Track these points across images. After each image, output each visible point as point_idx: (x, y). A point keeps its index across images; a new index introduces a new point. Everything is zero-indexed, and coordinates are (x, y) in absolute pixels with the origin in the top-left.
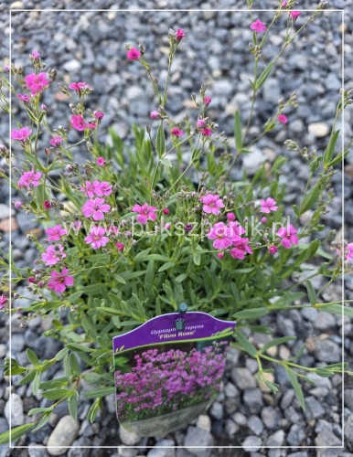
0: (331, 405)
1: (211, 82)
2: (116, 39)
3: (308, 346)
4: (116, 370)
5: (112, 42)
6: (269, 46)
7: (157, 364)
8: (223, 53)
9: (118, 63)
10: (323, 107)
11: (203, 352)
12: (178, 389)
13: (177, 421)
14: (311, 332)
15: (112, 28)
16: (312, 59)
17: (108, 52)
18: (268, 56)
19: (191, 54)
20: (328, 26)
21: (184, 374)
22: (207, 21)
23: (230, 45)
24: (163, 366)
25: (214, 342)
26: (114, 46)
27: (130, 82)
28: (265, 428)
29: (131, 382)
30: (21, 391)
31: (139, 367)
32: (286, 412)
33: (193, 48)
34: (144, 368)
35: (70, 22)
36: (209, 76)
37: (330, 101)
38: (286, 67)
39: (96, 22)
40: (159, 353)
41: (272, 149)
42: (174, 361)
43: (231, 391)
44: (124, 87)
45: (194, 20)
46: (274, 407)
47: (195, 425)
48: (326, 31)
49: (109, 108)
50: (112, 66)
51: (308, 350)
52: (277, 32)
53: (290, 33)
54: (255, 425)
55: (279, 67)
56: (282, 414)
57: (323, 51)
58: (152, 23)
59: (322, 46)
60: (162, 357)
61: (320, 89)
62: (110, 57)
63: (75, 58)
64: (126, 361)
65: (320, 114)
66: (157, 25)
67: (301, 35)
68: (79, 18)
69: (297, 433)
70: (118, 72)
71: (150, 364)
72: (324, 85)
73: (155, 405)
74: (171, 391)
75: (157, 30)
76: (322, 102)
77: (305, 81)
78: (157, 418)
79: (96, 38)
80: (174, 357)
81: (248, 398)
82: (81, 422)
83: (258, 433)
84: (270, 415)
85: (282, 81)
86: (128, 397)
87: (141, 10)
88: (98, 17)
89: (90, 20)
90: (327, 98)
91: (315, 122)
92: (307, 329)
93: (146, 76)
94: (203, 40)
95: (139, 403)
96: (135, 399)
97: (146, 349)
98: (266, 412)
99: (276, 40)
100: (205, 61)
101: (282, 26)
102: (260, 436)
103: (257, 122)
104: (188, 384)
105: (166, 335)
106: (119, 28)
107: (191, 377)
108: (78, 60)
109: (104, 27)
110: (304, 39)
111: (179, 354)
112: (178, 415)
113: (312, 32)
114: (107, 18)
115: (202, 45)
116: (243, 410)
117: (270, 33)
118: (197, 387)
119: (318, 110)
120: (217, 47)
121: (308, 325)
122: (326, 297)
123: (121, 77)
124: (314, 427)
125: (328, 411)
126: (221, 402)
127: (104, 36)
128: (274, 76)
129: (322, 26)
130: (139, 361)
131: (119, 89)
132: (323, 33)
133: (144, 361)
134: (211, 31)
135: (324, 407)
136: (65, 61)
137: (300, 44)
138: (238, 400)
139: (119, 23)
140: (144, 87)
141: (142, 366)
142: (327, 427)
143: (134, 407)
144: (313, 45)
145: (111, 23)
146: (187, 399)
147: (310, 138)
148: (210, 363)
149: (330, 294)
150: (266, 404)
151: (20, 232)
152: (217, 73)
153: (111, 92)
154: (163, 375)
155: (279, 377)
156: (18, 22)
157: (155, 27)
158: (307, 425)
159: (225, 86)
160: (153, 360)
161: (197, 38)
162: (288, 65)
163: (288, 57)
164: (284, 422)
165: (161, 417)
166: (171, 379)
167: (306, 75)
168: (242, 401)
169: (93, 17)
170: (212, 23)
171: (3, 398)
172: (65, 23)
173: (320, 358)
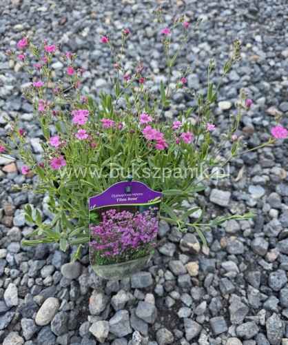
0: (239, 284)
1: (152, 75)
2: (88, 49)
3: (222, 244)
4: (90, 223)
5: (85, 51)
6: (191, 54)
7: (115, 221)
8: (161, 58)
9: (89, 64)
10: (227, 91)
11: (143, 215)
12: (129, 243)
13: (128, 270)
14: (224, 235)
15: (85, 42)
16: (219, 61)
17: (82, 57)
18: (190, 60)
19: (138, 58)
20: (230, 41)
21: (132, 231)
22: (149, 38)
23: (165, 53)
24: (119, 223)
25: (150, 208)
26: (86, 53)
27: (97, 76)
28: (194, 301)
29: (99, 233)
30: (17, 281)
31: (104, 222)
32: (208, 289)
33: (140, 55)
34: (107, 224)
35: (56, 38)
36: (151, 72)
37: (232, 87)
38: (202, 67)
39: (74, 38)
40: (116, 212)
41: (195, 118)
42: (125, 219)
43: (169, 276)
44: (93, 79)
45: (141, 37)
46: (200, 287)
47: (144, 300)
48: (229, 44)
49: (82, 92)
50: (85, 66)
51: (222, 246)
52: (197, 45)
53: (205, 45)
54: (186, 299)
55: (197, 67)
56: (205, 291)
57: (227, 56)
58: (113, 39)
59: (226, 54)
60: (118, 216)
61: (226, 80)
62: (84, 60)
63: (59, 60)
64: (96, 217)
65: (226, 96)
66: (116, 40)
67: (212, 47)
68: (62, 35)
69: (216, 303)
70: (89, 70)
71: (111, 221)
72: (228, 78)
73: (115, 254)
74: (124, 244)
75: (116, 43)
76: (227, 88)
77: (215, 75)
78: (116, 265)
79: (74, 48)
80: (126, 217)
81: (181, 280)
82: (60, 302)
83: (188, 305)
84: (196, 292)
85: (200, 75)
86: (97, 245)
87: (105, 31)
88: (75, 35)
89: (69, 37)
90: (231, 85)
91: (222, 101)
92: (221, 232)
93: (108, 72)
94: (146, 50)
95: (104, 250)
96: (102, 247)
97: (108, 209)
98: (194, 290)
99: (196, 50)
100: (148, 63)
101: (199, 41)
102: (190, 307)
103: (184, 101)
104: (135, 239)
105: (120, 199)
106: (89, 42)
107: (137, 234)
108: (61, 62)
109: (79, 41)
110: (214, 49)
111: (128, 215)
112: (130, 264)
113: (220, 45)
114: (81, 36)
115: (146, 53)
116: (178, 289)
117: (192, 46)
118: (141, 243)
119: (225, 93)
120: (156, 54)
121: (222, 230)
122: (232, 211)
123: (91, 73)
124: (229, 299)
125: (237, 288)
126: (162, 284)
127: (80, 47)
128: (194, 72)
129: (226, 41)
130: (104, 217)
131: (90, 80)
132: (227, 45)
133: (108, 218)
134: (152, 45)
135: (234, 285)
136: (52, 63)
137: (211, 53)
138: (174, 282)
139: (90, 39)
140: (107, 80)
141: (106, 222)
142: (237, 299)
143: (101, 254)
144: (220, 53)
145: (85, 38)
146: (135, 253)
147: (219, 110)
148: (149, 223)
149: (235, 209)
150: (194, 284)
151: (19, 173)
152: (156, 70)
153: (84, 82)
154: (119, 230)
155: (202, 266)
156: (20, 37)
157: (114, 42)
158: (224, 298)
159: (162, 78)
160: (113, 217)
161: (142, 49)
162: (204, 65)
163: (203, 60)
164: (207, 297)
165: (118, 264)
166: (124, 234)
167: (216, 71)
168: (177, 284)
169: (72, 35)
170: (153, 40)
171: (2, 287)
172: (53, 38)
173: (230, 252)
